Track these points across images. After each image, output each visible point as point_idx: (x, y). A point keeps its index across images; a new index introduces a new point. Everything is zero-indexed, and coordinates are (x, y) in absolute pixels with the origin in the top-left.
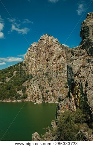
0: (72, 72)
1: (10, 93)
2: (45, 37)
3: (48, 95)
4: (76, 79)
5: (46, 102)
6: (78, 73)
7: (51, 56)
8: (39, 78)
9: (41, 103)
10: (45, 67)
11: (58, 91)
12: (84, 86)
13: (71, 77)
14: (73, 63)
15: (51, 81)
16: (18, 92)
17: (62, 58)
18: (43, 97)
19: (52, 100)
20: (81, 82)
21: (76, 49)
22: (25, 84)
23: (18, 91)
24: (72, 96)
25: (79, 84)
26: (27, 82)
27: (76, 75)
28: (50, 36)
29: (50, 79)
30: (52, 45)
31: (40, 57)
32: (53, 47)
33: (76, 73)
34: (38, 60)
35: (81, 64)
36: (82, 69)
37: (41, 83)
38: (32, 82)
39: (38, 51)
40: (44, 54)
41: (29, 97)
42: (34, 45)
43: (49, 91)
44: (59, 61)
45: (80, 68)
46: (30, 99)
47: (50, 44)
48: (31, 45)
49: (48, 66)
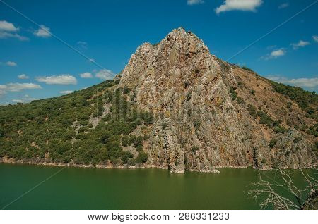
1: (109, 150)
2: (179, 34)
3: (198, 157)
5: (192, 170)
7: (196, 76)
9: (183, 172)
16: (125, 149)
17: (220, 81)
18: (185, 161)
19: (206, 167)
22: (138, 133)
23: (125, 146)
26: (142, 129)
28: (189, 33)
29: (197, 125)
30: (195, 53)
31: (166, 75)
32: (201, 58)
34: (162, 83)
38: (160, 128)
39: (163, 62)
40: (177, 71)
41: (151, 159)
42: (146, 47)
43: (198, 149)
44: (214, 88)
46: (155, 163)
47: (192, 50)
48: (139, 47)
49: (190, 97)
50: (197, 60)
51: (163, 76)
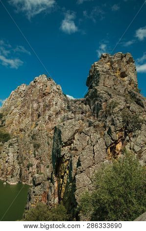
0: (60, 139)
2: (42, 78)
3: (30, 172)
4: (65, 151)
6: (70, 142)
7: (46, 110)
8: (19, 141)
9: (15, 184)
10: (34, 126)
11: (48, 167)
12: (75, 165)
13: (58, 146)
14: (64, 124)
15: (38, 150)
17: (62, 115)
18: (20, 175)
20: (71, 157)
21: (75, 102)
24: (55, 179)
25: (69, 160)
27: (66, 144)
28: (49, 79)
29: (37, 146)
30: (50, 93)
31: (28, 108)
32: (51, 97)
33: (65, 141)
34: (24, 113)
35: (76, 128)
36: (76, 137)
37: (22, 150)
38: (8, 146)
39: (27, 98)
40: (35, 105)
42: (23, 88)
43: (32, 166)
45: (75, 134)
47: (48, 91)
48: (18, 87)
49: (37, 125)
50: (48, 98)
51: (26, 108)
